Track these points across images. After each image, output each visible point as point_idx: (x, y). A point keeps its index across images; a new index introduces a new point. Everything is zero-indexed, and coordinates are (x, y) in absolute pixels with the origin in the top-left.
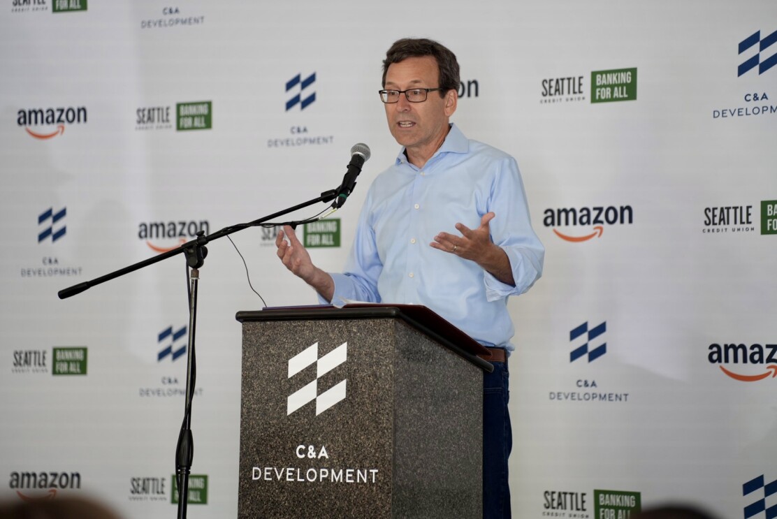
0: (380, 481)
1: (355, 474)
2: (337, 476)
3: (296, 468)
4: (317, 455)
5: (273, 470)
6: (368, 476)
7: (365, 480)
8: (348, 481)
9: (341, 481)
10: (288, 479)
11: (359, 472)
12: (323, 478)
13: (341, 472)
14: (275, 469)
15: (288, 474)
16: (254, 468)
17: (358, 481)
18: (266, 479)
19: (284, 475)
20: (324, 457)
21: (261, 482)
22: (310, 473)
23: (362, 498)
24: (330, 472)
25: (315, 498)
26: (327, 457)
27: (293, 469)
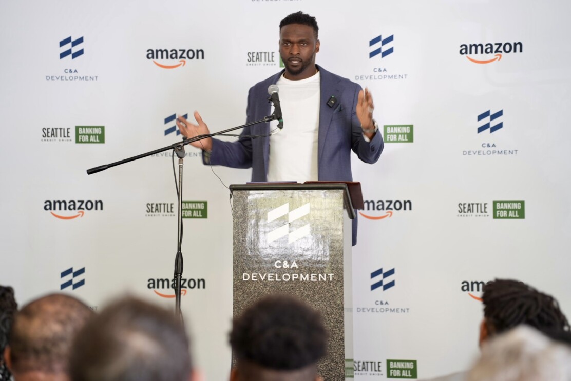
0: (335, 280)
1: (317, 277)
2: (305, 277)
3: (276, 273)
4: (290, 266)
5: (259, 275)
6: (326, 277)
7: (325, 280)
8: (312, 280)
9: (308, 280)
10: (269, 280)
11: (320, 275)
12: (295, 279)
13: (307, 275)
14: (260, 274)
15: (269, 277)
16: (244, 274)
17: (320, 280)
18: (253, 280)
19: (266, 278)
20: (295, 267)
21: (250, 282)
22: (285, 276)
23: (323, 289)
24: (299, 276)
25: (289, 290)
26: (297, 267)
27: (273, 274)
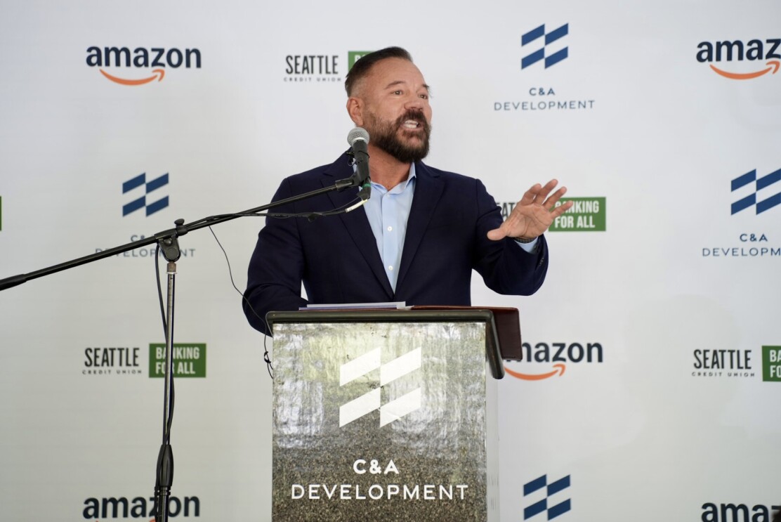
0: (471, 497)
1: (436, 491)
2: (411, 492)
3: (354, 485)
4: (383, 470)
5: (322, 488)
6: (453, 492)
7: (451, 497)
8: (426, 498)
9: (418, 498)
10: (342, 497)
11: (441, 488)
12: (392, 496)
13: (417, 489)
14: (324, 486)
15: (342, 491)
16: (294, 486)
17: (441, 498)
18: (311, 497)
19: (337, 493)
20: (393, 473)
21: (305, 501)
22: (373, 490)
23: (447, 516)
24: (402, 489)
25: (382, 517)
26: (397, 472)
27: (349, 486)
